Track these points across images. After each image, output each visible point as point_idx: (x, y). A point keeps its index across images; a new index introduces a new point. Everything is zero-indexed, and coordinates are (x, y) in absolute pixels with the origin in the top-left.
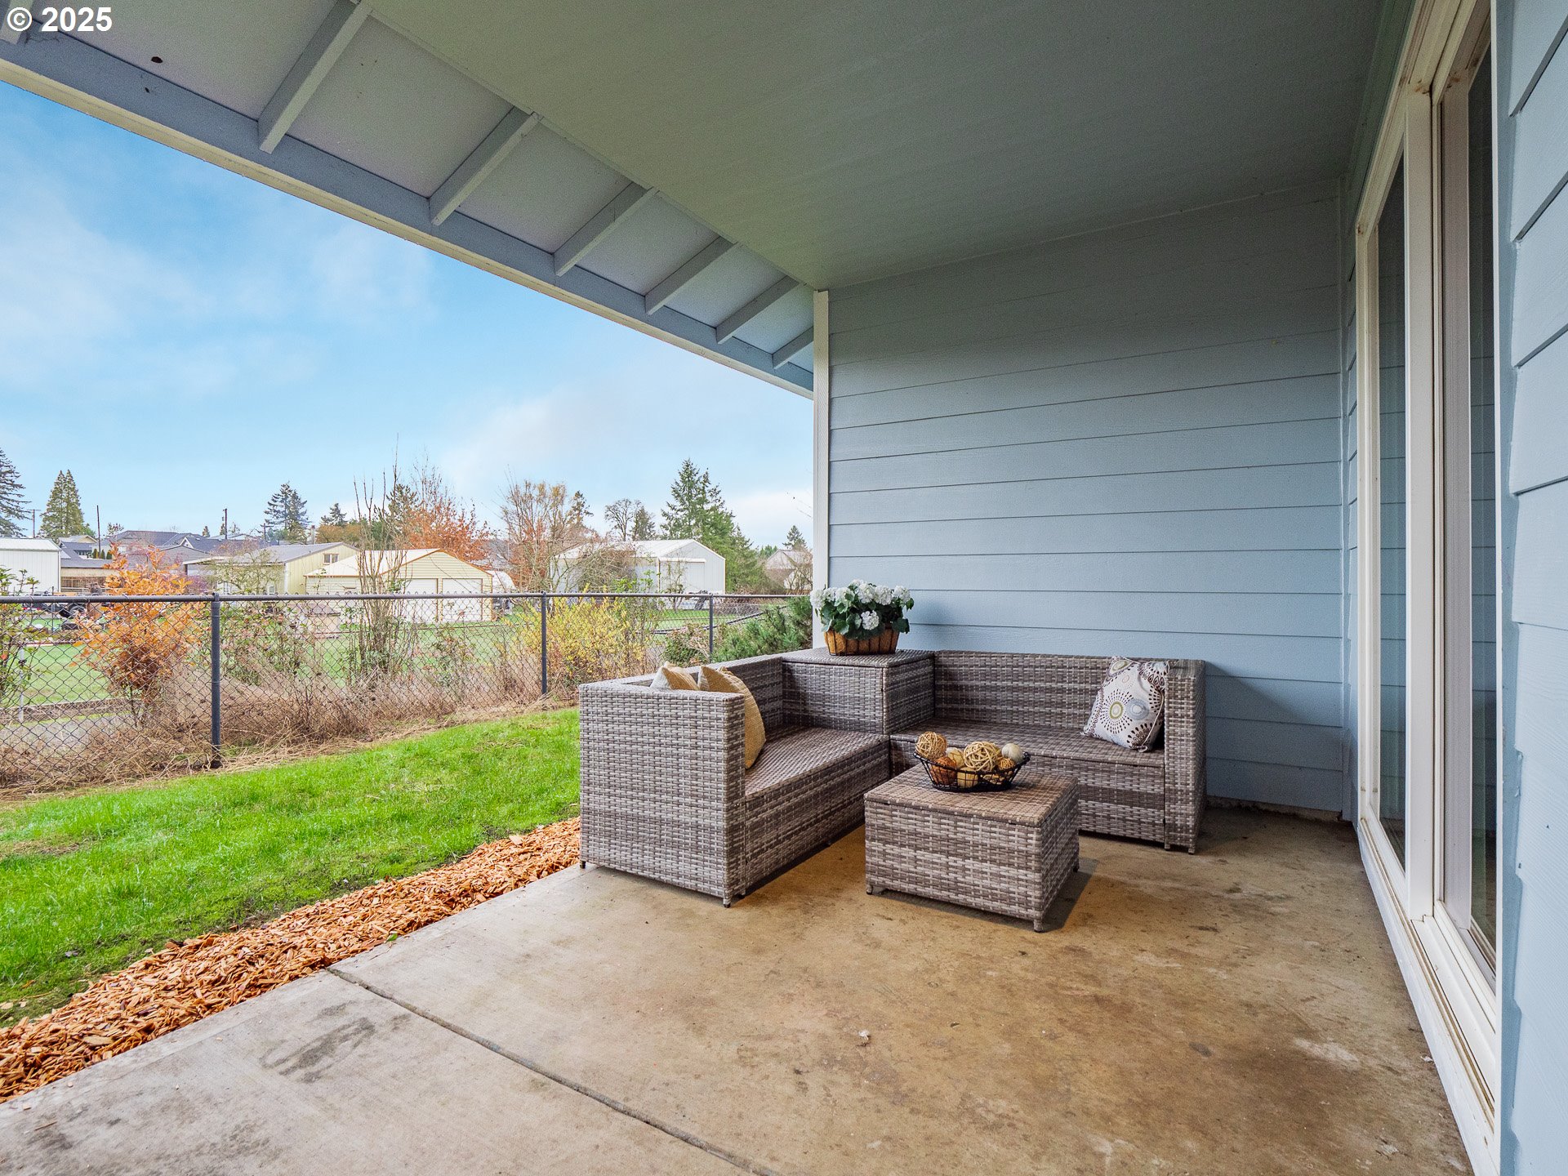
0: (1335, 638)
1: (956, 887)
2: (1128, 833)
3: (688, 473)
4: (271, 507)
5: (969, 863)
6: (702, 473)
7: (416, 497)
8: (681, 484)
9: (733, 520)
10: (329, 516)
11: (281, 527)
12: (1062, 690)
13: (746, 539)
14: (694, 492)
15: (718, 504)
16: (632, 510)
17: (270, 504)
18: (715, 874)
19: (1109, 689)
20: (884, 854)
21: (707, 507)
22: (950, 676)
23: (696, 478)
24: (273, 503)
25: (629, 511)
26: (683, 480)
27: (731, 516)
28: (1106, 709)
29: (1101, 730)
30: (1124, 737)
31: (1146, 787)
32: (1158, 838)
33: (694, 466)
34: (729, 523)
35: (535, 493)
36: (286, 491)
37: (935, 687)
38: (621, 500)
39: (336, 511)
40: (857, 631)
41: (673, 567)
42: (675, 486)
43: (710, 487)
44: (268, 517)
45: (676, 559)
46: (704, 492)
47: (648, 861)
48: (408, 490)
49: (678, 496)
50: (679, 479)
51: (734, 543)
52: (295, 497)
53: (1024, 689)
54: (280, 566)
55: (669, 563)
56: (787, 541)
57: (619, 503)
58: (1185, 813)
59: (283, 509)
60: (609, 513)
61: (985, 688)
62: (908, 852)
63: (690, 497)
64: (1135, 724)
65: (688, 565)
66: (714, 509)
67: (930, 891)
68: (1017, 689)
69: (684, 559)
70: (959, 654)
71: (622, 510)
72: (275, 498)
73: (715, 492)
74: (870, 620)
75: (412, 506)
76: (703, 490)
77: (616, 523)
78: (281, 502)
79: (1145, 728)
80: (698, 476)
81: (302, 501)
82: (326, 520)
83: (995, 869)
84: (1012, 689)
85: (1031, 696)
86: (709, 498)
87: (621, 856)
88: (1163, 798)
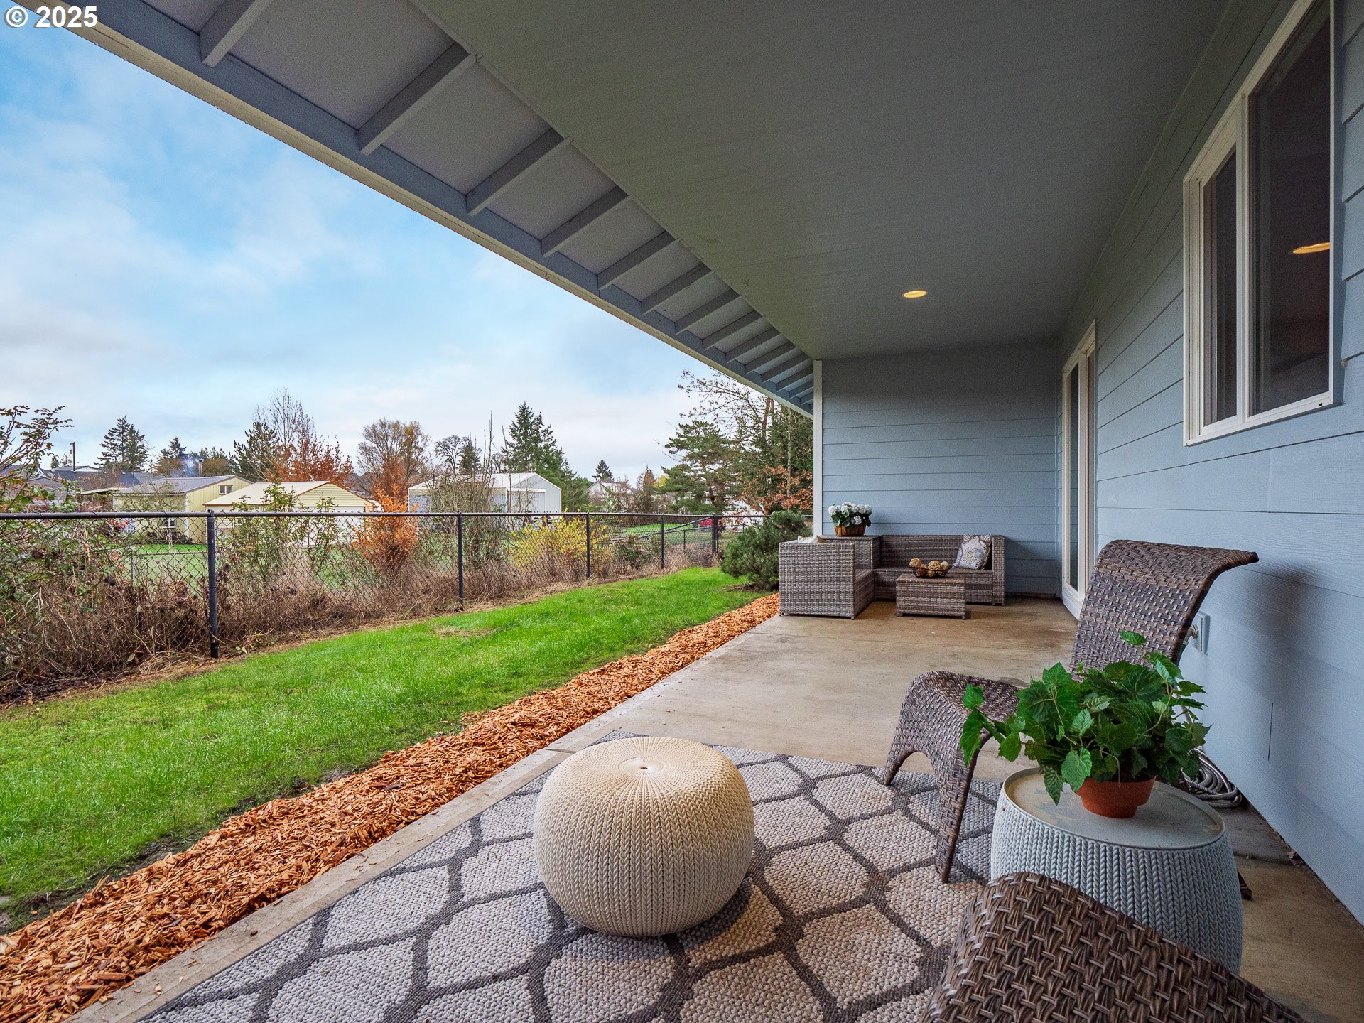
0: (1052, 525)
1: (933, 609)
2: (979, 601)
3: (524, 415)
4: (108, 441)
5: (939, 600)
6: (536, 415)
7: (273, 434)
8: (518, 425)
9: (563, 456)
10: (168, 449)
11: (120, 459)
12: (942, 550)
13: (574, 472)
14: (530, 432)
15: (550, 442)
16: (460, 446)
17: (107, 438)
18: (849, 609)
19: (965, 547)
20: (905, 601)
21: (542, 445)
22: (889, 546)
23: (531, 421)
24: (108, 436)
25: (458, 446)
26: (520, 422)
27: (561, 452)
28: (965, 555)
29: (963, 564)
30: (974, 565)
31: (986, 582)
32: (990, 601)
33: (529, 410)
34: (560, 459)
35: (390, 432)
36: (123, 424)
37: (881, 552)
38: (450, 436)
39: (176, 444)
40: (852, 525)
41: (523, 497)
42: (512, 427)
43: (543, 428)
44: (105, 450)
45: (525, 490)
46: (538, 432)
47: (815, 608)
48: (266, 427)
49: (515, 436)
50: (516, 421)
51: (563, 476)
52: (132, 431)
53: (924, 550)
54: (182, 496)
55: (519, 494)
56: (596, 474)
57: (448, 439)
58: (1000, 590)
59: (120, 443)
60: (440, 448)
61: (905, 551)
62: (914, 599)
63: (525, 436)
64: (978, 559)
65: (535, 495)
66: (546, 447)
67: (924, 612)
68: (921, 550)
69: (532, 490)
70: (893, 536)
71: (451, 446)
72: (112, 432)
73: (547, 432)
74: (857, 520)
75: (270, 442)
76: (538, 430)
77: (446, 458)
78: (118, 436)
79: (983, 560)
80: (533, 418)
81: (140, 435)
82: (165, 453)
83: (948, 600)
84: (919, 551)
85: (927, 553)
86: (542, 438)
87: (802, 608)
88: (992, 586)
